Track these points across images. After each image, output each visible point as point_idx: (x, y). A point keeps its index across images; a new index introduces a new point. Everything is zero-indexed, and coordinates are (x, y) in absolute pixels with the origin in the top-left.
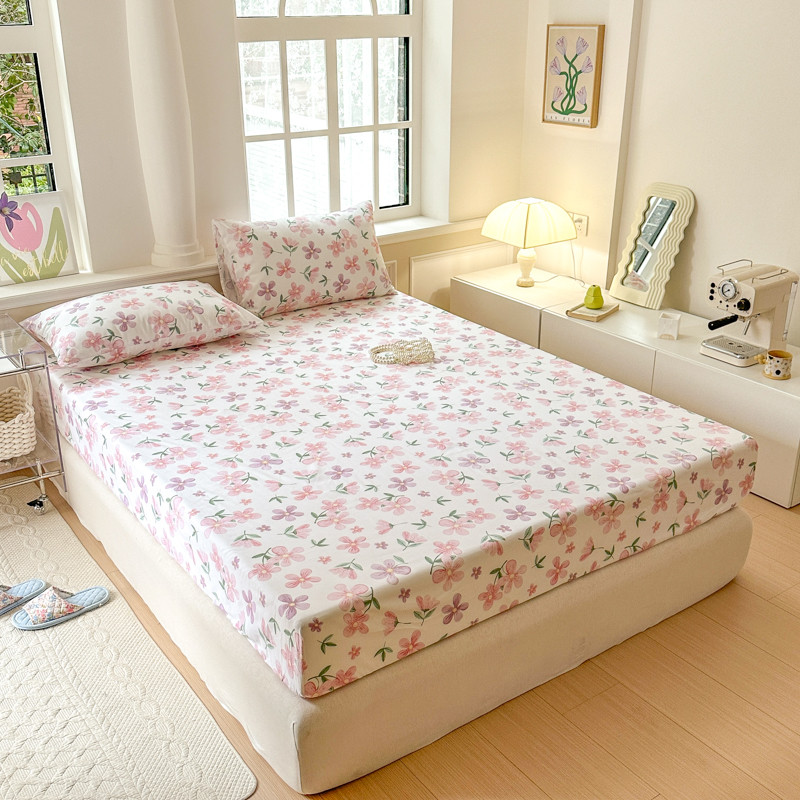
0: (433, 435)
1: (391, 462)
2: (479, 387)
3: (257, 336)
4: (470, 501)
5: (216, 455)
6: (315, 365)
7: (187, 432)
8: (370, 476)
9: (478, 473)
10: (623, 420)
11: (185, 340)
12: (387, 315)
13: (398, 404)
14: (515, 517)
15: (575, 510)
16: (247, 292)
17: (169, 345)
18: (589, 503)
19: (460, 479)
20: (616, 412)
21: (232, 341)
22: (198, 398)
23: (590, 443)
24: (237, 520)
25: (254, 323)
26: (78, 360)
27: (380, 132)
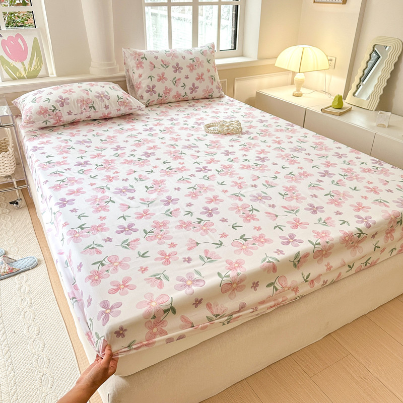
0: (235, 178)
1: (205, 195)
2: (267, 149)
3: (143, 115)
4: (255, 228)
5: (94, 184)
6: (171, 132)
7: (83, 168)
8: (190, 205)
9: (262, 206)
10: (362, 175)
11: (99, 115)
12: (218, 107)
13: (216, 157)
14: (288, 243)
15: (332, 240)
16: (140, 90)
17: (89, 117)
18: (343, 235)
19: (250, 211)
20: (357, 169)
21: (128, 117)
22: (97, 148)
23: (340, 189)
24: (91, 232)
25: (140, 107)
26: (33, 122)
27: (222, 6)
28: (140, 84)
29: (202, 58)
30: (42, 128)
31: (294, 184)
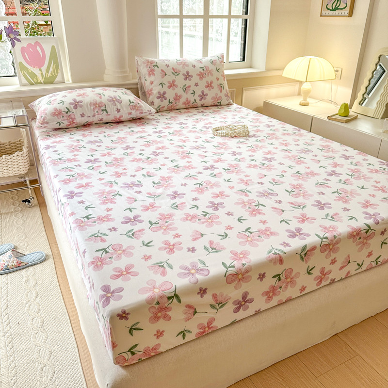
0: (242, 176)
1: (211, 191)
2: (274, 151)
3: (154, 119)
4: (261, 221)
5: (103, 179)
6: (180, 135)
7: (92, 165)
8: (196, 199)
9: (269, 202)
10: (369, 175)
11: (111, 118)
12: (226, 113)
13: (223, 157)
14: (294, 236)
15: (340, 234)
16: (151, 97)
17: (101, 120)
18: (351, 230)
19: (256, 206)
20: (364, 170)
21: (138, 121)
22: (108, 147)
23: (348, 188)
24: (97, 222)
25: (150, 111)
26: (47, 123)
27: (232, 19)
28: (151, 90)
29: (211, 67)
30: (56, 130)
31: (300, 182)
